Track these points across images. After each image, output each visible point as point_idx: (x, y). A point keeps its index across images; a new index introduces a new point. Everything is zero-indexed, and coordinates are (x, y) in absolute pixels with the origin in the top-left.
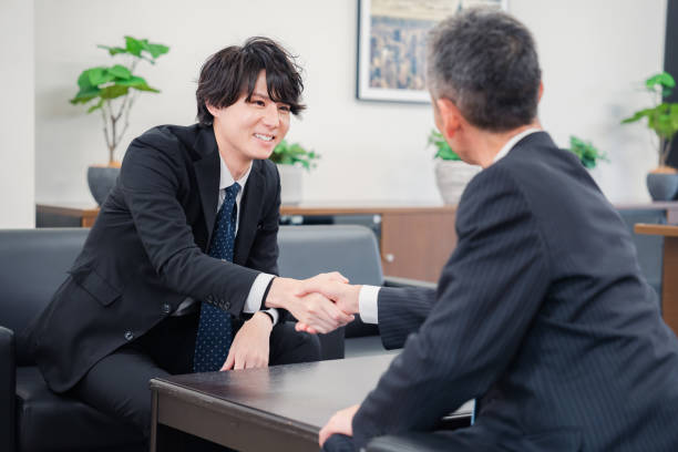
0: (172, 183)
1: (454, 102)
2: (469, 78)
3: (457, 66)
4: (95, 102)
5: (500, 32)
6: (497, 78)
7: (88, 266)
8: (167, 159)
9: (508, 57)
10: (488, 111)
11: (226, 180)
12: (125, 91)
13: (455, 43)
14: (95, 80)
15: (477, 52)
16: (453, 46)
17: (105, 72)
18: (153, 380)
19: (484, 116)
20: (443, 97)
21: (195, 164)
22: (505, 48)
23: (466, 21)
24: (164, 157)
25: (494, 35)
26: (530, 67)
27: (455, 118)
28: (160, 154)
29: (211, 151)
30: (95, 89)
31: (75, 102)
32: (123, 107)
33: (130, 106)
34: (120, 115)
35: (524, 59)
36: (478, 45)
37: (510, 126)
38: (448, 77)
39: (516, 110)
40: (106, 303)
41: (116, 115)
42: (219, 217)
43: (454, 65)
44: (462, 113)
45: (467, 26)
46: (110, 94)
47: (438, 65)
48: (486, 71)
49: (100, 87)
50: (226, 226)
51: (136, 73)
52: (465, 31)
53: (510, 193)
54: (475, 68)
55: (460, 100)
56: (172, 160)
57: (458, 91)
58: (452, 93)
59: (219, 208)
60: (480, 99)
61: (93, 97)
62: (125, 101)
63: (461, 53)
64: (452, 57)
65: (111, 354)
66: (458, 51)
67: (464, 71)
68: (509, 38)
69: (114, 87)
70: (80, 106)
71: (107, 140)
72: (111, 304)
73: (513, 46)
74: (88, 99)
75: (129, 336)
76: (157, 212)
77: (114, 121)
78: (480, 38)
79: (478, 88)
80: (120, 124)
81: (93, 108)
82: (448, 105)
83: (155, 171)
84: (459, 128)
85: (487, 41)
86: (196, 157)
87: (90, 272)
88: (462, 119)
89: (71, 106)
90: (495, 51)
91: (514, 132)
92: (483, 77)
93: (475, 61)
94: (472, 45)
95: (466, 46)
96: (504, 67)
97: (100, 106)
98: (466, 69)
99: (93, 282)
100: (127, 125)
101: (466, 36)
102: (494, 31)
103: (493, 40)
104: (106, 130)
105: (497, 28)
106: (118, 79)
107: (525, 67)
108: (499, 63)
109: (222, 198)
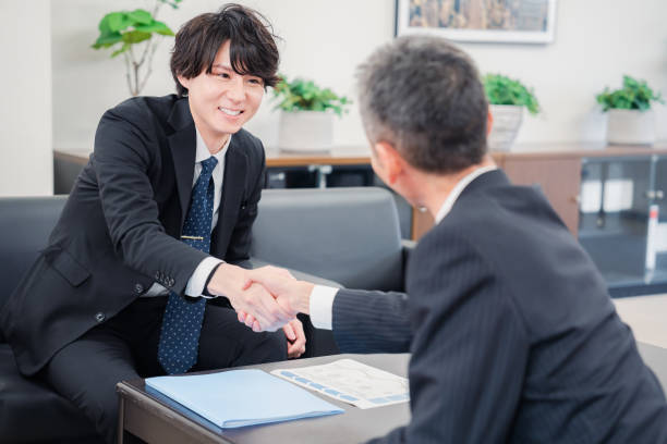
0: (143, 159)
1: (393, 145)
2: (407, 118)
3: (394, 106)
4: (118, 46)
5: (437, 64)
6: (439, 116)
7: (58, 245)
8: (140, 134)
9: (449, 91)
10: (433, 153)
11: (202, 154)
12: (148, 36)
13: (388, 80)
14: (115, 26)
15: (414, 89)
16: (385, 84)
17: (125, 17)
18: (119, 384)
19: (428, 159)
20: (381, 140)
21: (170, 138)
22: (444, 82)
23: (397, 53)
24: (137, 132)
25: (432, 68)
26: (475, 100)
27: (398, 163)
28: (134, 128)
29: (187, 124)
30: (117, 34)
31: (97, 46)
32: (146, 52)
33: (154, 51)
34: (143, 61)
35: (467, 91)
36: (414, 81)
37: (458, 168)
38: (383, 118)
39: (463, 149)
40: (76, 284)
41: (138, 61)
42: (193, 192)
43: (389, 104)
44: (404, 157)
45: (399, 59)
46: (132, 39)
47: (372, 105)
48: (426, 110)
49: (122, 32)
50: (201, 203)
51: (159, 18)
52: (398, 67)
53: (468, 257)
54: (415, 105)
55: (399, 143)
56: (145, 136)
57: (396, 133)
58: (390, 136)
59: (194, 182)
60: (422, 141)
61: (116, 42)
62: (148, 46)
63: (396, 91)
64: (387, 97)
65: (78, 339)
66: (392, 89)
67: (402, 111)
68: (448, 69)
69: (136, 32)
70: (102, 50)
71: (130, 86)
72: (83, 283)
73: (453, 78)
74: (111, 44)
75: (100, 317)
76: (122, 185)
77: (137, 67)
78: (415, 73)
79: (419, 129)
80: (143, 71)
81: (117, 53)
82: (387, 149)
83: (126, 146)
84: (403, 173)
85: (424, 75)
86: (170, 130)
87: (60, 252)
88: (405, 164)
89: (93, 51)
90: (434, 86)
91: (463, 173)
92: (422, 117)
93: (413, 99)
94: (407, 82)
95: (401, 82)
96: (447, 102)
97: (122, 50)
98: (403, 109)
99: (65, 261)
100: (150, 71)
101: (399, 72)
102: (430, 64)
103: (430, 74)
104: (128, 76)
105: (433, 60)
106: (140, 25)
107: (470, 101)
108: (440, 99)
109: (198, 171)
